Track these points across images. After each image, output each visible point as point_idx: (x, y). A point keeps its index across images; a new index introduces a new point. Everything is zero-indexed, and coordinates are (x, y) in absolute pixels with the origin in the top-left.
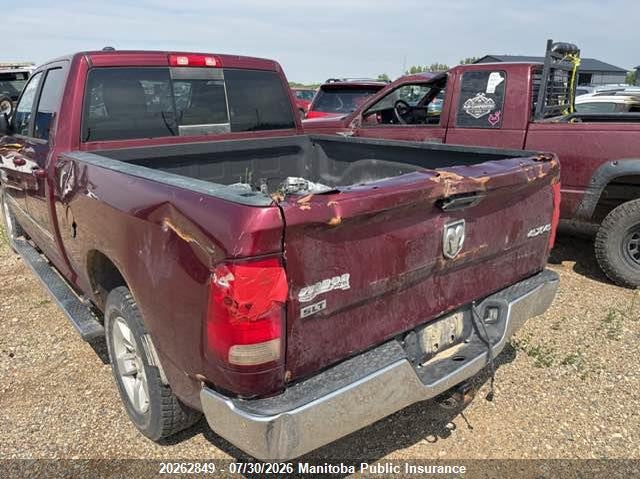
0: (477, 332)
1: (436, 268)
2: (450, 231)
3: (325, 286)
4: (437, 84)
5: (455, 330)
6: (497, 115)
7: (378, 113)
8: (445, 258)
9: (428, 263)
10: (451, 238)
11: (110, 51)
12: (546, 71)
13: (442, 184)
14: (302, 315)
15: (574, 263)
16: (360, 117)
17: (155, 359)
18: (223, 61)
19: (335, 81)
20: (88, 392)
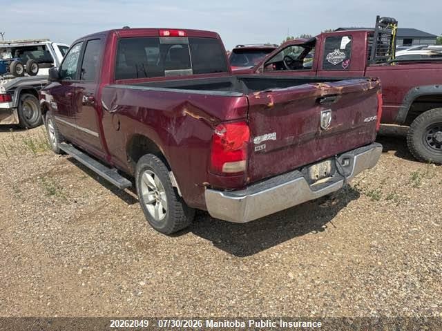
0: (338, 172)
1: (317, 133)
2: (324, 115)
3: (265, 137)
4: (310, 45)
5: (326, 170)
6: (347, 62)
7: (274, 64)
8: (322, 129)
9: (313, 131)
10: (325, 118)
11: (127, 29)
12: (376, 34)
13: (320, 89)
14: (256, 150)
15: (395, 152)
16: (262, 66)
17: (175, 183)
18: (188, 33)
19: (241, 46)
20: (124, 217)
